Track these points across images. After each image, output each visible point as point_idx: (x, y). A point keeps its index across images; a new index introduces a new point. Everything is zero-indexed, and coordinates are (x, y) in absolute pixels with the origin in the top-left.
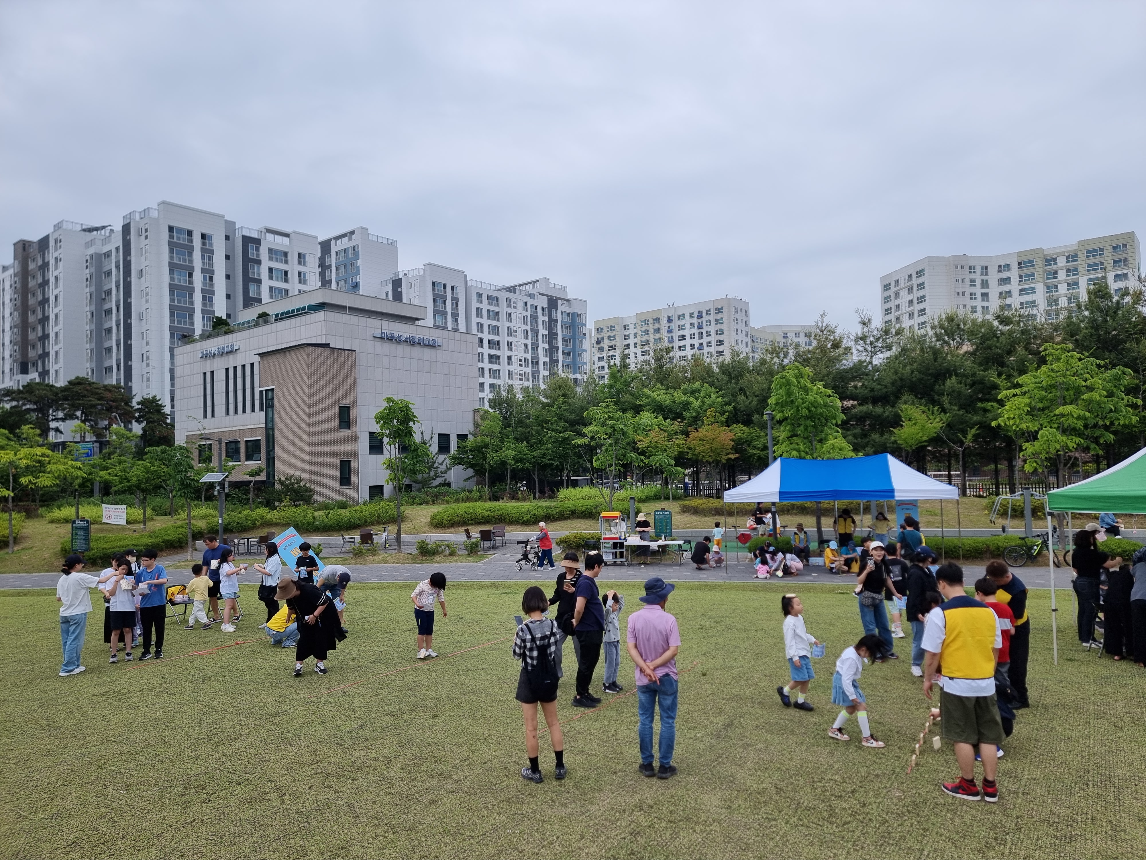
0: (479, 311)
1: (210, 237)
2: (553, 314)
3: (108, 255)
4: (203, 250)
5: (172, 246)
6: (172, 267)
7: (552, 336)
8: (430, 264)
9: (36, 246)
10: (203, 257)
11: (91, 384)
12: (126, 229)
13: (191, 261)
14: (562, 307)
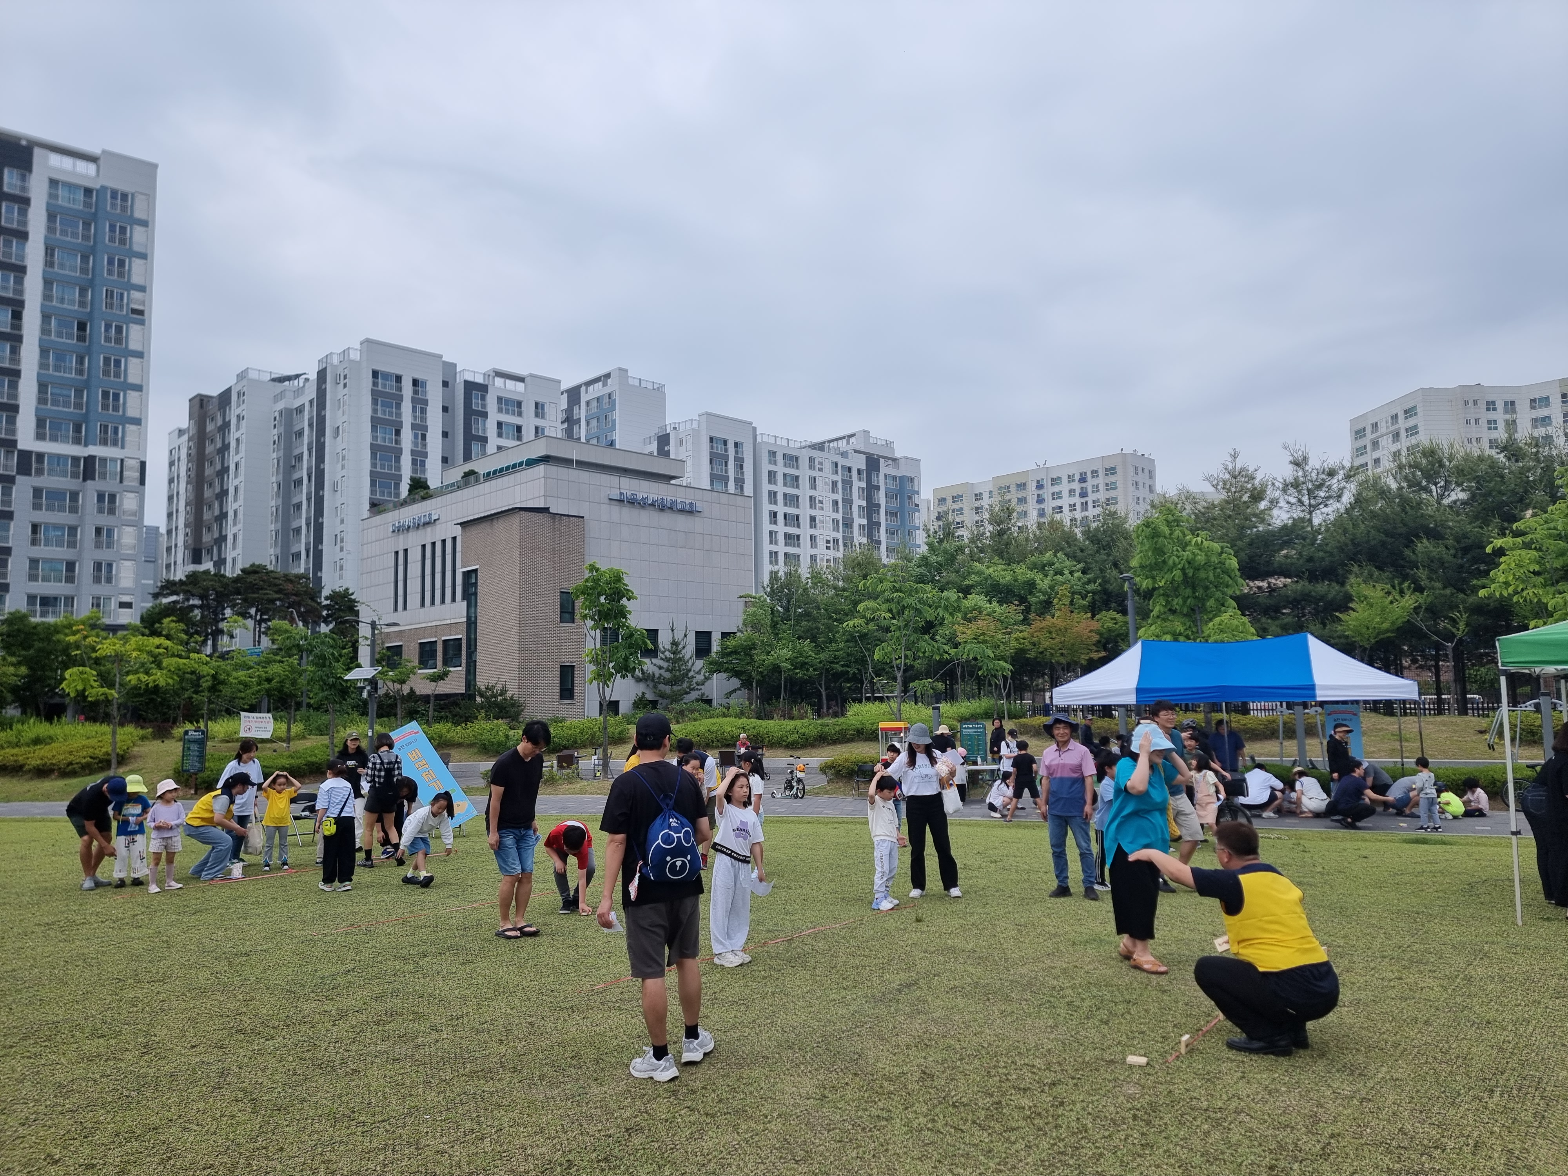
0: (772, 475)
1: (424, 384)
2: (874, 479)
3: (300, 410)
4: (414, 401)
5: (376, 396)
6: (375, 423)
7: (872, 508)
8: (707, 414)
9: (216, 402)
10: (414, 409)
11: (269, 573)
12: (322, 375)
13: (399, 415)
14: (885, 469)
